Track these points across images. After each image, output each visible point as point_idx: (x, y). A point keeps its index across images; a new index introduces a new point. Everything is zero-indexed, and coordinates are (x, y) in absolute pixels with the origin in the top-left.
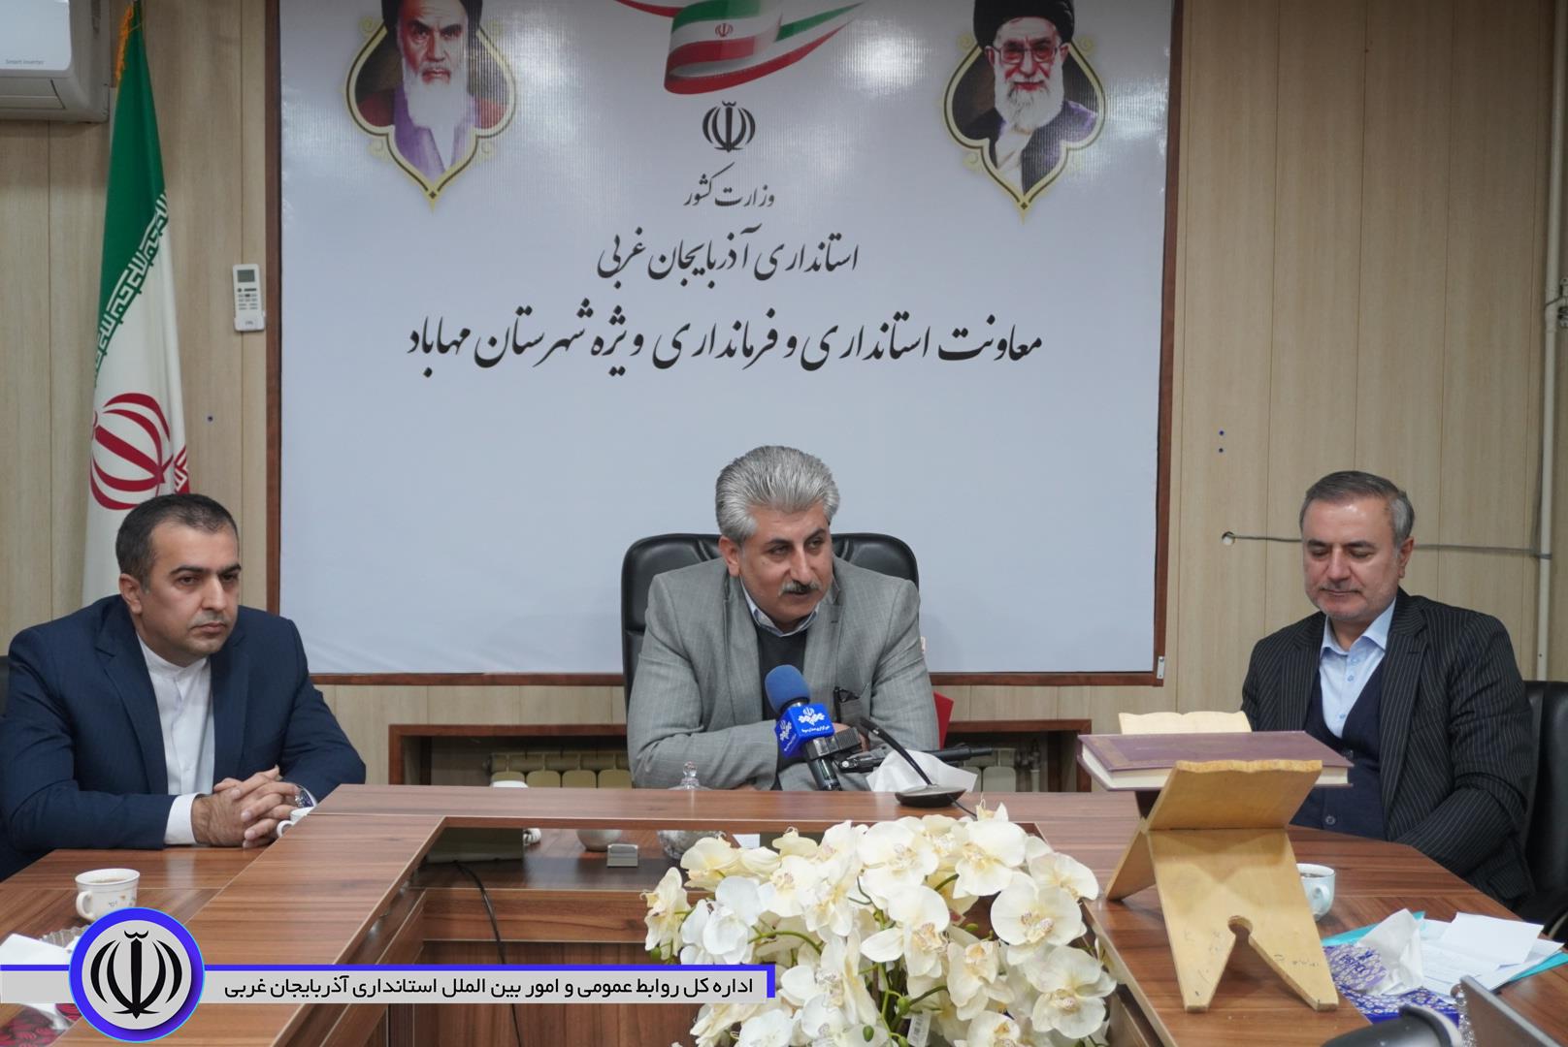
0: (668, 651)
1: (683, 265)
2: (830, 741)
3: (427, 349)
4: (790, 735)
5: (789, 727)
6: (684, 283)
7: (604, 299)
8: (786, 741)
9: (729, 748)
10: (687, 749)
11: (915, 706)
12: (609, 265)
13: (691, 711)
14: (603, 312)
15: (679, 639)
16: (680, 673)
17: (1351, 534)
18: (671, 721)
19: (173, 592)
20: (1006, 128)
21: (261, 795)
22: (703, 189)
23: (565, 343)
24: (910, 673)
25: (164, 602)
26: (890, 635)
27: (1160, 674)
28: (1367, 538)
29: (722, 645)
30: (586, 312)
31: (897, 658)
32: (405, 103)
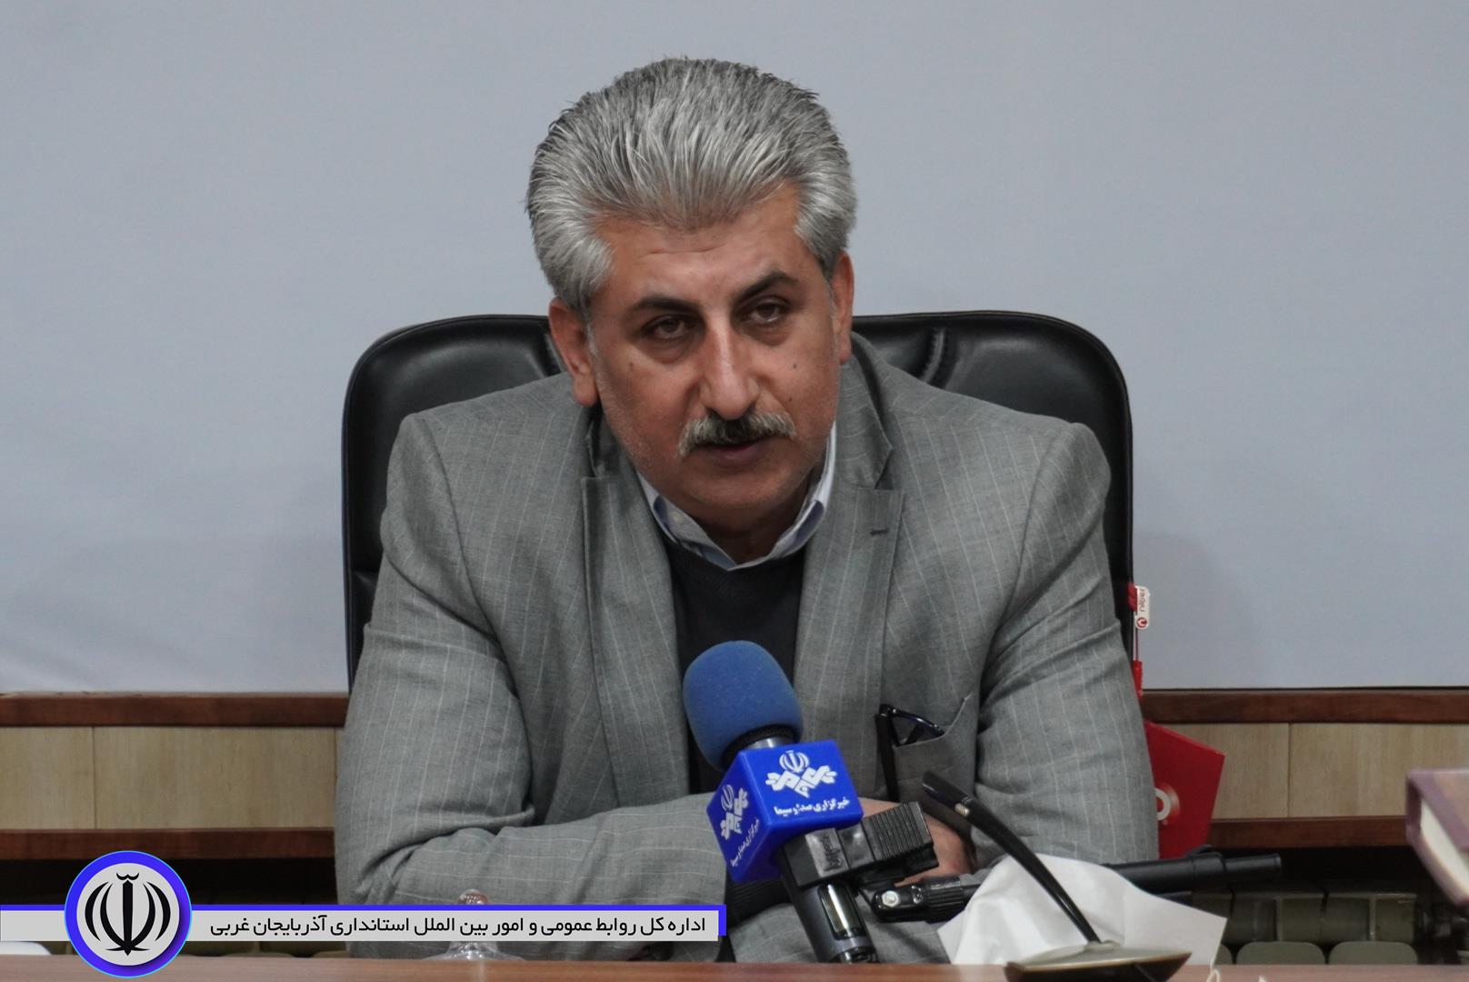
0: (438, 614)
2: (849, 838)
4: (746, 822)
5: (741, 803)
8: (736, 839)
9: (599, 864)
10: (486, 869)
11: (1091, 753)
15: (464, 579)
18: (445, 795)
24: (1079, 666)
26: (1025, 565)
29: (578, 594)
31: (1046, 628)
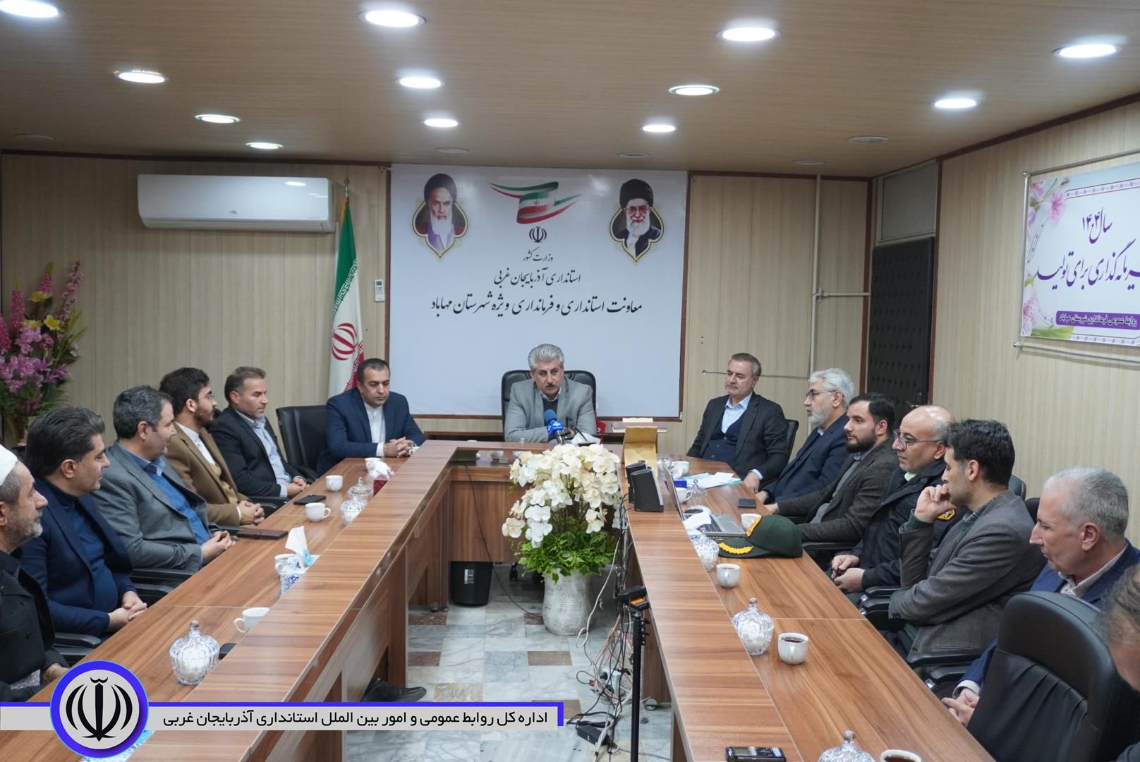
0: (516, 406)
1: (522, 280)
3: (438, 307)
4: (551, 430)
5: (551, 428)
6: (523, 286)
7: (496, 291)
8: (549, 431)
9: (534, 433)
10: (522, 434)
11: (589, 423)
12: (498, 280)
13: (524, 423)
14: (496, 296)
15: (520, 402)
16: (519, 412)
17: (738, 370)
18: (518, 427)
19: (370, 388)
20: (630, 235)
21: (403, 444)
22: (529, 255)
23: (483, 306)
24: (588, 413)
25: (367, 390)
26: (583, 401)
27: (681, 418)
28: (742, 373)
29: (533, 404)
30: (490, 295)
31: (585, 408)
32: (431, 227)
